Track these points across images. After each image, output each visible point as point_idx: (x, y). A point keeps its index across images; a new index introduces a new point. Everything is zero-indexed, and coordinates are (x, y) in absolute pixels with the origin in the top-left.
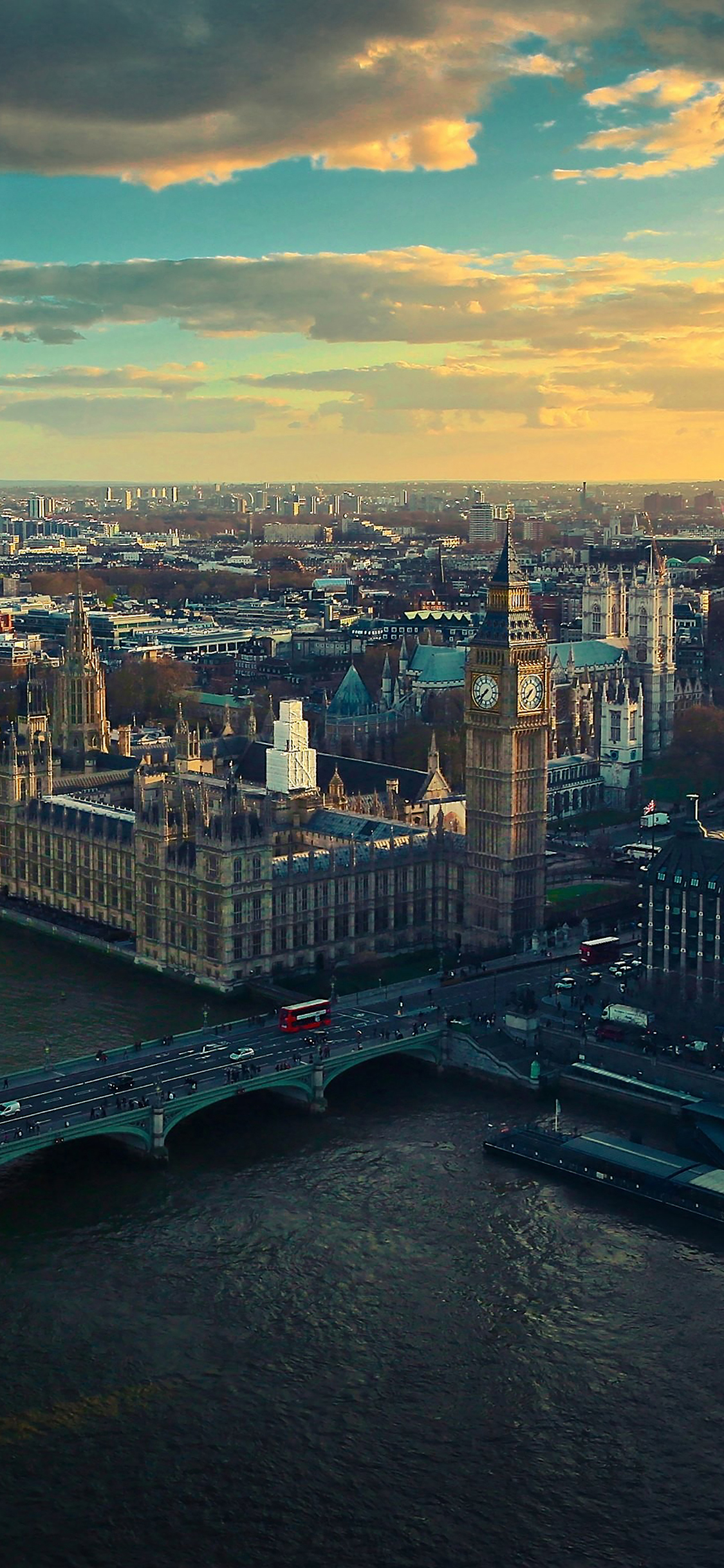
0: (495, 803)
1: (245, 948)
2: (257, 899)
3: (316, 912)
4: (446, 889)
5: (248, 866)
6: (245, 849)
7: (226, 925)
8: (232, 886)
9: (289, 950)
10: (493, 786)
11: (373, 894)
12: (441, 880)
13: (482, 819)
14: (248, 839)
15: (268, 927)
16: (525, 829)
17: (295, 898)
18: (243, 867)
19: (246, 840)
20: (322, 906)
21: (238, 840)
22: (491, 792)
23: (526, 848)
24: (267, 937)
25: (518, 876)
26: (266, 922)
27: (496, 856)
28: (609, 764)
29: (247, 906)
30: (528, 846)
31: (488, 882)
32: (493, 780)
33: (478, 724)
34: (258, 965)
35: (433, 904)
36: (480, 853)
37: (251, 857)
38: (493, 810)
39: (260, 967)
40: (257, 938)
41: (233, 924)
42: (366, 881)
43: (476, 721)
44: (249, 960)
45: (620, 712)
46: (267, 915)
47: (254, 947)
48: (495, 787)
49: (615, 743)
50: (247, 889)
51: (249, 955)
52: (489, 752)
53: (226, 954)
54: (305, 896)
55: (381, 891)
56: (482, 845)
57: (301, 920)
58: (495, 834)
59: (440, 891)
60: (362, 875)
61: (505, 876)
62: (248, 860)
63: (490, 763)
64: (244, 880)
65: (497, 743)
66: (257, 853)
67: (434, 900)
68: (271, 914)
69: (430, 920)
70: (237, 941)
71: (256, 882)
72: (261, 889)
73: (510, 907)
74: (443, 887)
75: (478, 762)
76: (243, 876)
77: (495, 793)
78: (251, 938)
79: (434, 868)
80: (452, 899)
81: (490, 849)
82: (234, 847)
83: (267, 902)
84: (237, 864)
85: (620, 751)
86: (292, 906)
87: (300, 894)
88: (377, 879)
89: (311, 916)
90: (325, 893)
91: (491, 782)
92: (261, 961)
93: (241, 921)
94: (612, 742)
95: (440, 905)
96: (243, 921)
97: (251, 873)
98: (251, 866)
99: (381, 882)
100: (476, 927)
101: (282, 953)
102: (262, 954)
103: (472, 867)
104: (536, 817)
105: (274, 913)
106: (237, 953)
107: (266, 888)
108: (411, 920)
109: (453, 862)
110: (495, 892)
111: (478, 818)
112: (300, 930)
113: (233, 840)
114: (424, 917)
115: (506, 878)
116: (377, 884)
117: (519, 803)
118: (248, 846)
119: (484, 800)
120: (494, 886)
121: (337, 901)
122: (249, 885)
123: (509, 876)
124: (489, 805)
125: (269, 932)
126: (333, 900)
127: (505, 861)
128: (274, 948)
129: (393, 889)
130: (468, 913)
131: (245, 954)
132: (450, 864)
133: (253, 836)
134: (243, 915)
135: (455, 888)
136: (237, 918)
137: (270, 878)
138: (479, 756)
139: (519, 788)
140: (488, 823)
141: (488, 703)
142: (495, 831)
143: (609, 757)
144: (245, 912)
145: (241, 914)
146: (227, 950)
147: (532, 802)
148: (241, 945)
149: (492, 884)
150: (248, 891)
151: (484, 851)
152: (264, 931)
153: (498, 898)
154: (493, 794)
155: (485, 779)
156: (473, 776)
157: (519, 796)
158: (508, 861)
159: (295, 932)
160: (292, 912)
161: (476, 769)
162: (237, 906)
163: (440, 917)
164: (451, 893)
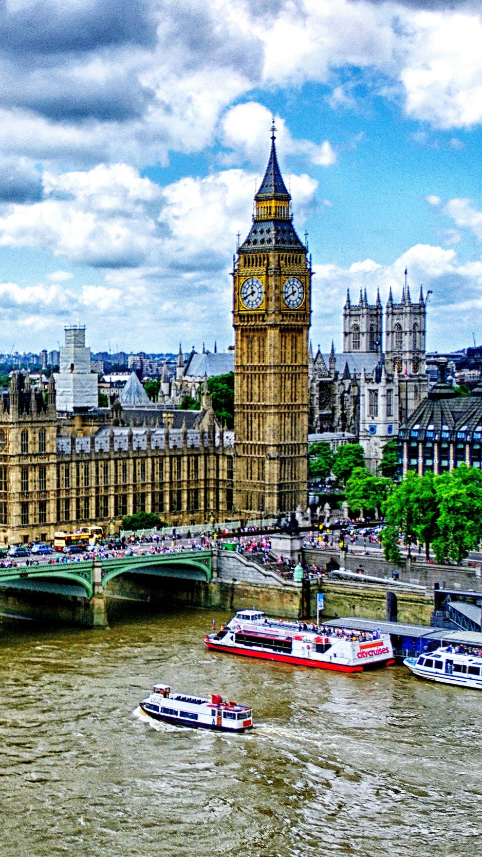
0: (261, 394)
1: (31, 515)
2: (43, 469)
3: (97, 489)
4: (217, 481)
5: (34, 438)
6: (32, 422)
7: (13, 490)
8: (19, 455)
9: (72, 521)
10: (259, 379)
11: (150, 477)
12: (212, 472)
13: (249, 411)
14: (35, 415)
15: (52, 497)
16: (288, 417)
17: (78, 474)
18: (30, 439)
19: (32, 415)
20: (103, 485)
21: (25, 413)
22: (257, 384)
23: (290, 437)
24: (51, 507)
25: (282, 461)
26: (51, 493)
27: (263, 443)
28: (368, 438)
29: (33, 475)
30: (291, 435)
31: (255, 467)
32: (259, 374)
33: (245, 324)
34: (44, 532)
35: (205, 493)
36: (247, 442)
37: (37, 430)
38: (259, 401)
39: (46, 534)
40: (43, 505)
41: (20, 490)
42: (143, 466)
43: (244, 321)
44: (37, 526)
45: (377, 390)
46: (51, 486)
47: (40, 514)
48: (261, 379)
49: (373, 418)
50: (33, 459)
51: (35, 521)
52: (256, 348)
53: (14, 518)
54: (87, 473)
55: (157, 477)
56: (249, 434)
57: (84, 495)
58: (261, 423)
59: (212, 482)
60: (140, 460)
61: (270, 459)
62: (35, 433)
63: (256, 358)
64: (30, 452)
65: (263, 340)
66: (43, 427)
67: (207, 490)
68: (55, 484)
69: (203, 508)
70: (25, 506)
71: (41, 454)
72: (46, 461)
73: (276, 487)
74: (214, 479)
75: (245, 359)
76: (30, 447)
77: (261, 385)
78: (37, 506)
79: (205, 461)
80: (222, 489)
81: (257, 437)
82: (21, 419)
83: (51, 472)
84: (24, 435)
85: (378, 426)
86: (74, 480)
87: (82, 471)
88: (153, 465)
89: (93, 492)
90: (106, 472)
91: (257, 376)
92: (47, 528)
93: (27, 489)
94: (371, 418)
95: (212, 495)
96: (30, 490)
97: (37, 446)
98: (37, 439)
99: (157, 467)
100: (245, 511)
101: (66, 523)
102: (47, 522)
103: (240, 457)
104: (299, 408)
105: (58, 485)
106: (25, 519)
107: (51, 461)
108: (185, 506)
109: (224, 455)
110: (262, 476)
111: (245, 411)
112: (82, 504)
113: (20, 413)
114: (197, 505)
115: (272, 461)
116: (153, 469)
117: (283, 394)
118: (34, 419)
119: (251, 393)
120: (261, 471)
121: (116, 481)
122: (35, 455)
123: (274, 459)
124: (256, 398)
125: (53, 501)
126: (113, 479)
127: (270, 445)
128: (58, 518)
129: (168, 475)
130: (237, 499)
131: (31, 520)
132: (221, 457)
133: (38, 411)
134: (30, 484)
135: (225, 478)
136: (25, 486)
137: (55, 451)
138: (246, 355)
139: (283, 380)
140: (255, 413)
141: (254, 303)
142: (261, 420)
143: (367, 431)
144: (31, 481)
145: (27, 482)
146: (14, 514)
147: (295, 395)
148: (28, 512)
149: (259, 469)
150: (35, 461)
151: (251, 440)
152: (49, 501)
153: (264, 480)
154: (259, 387)
155: (252, 374)
156: (241, 373)
157: (283, 387)
158: (274, 446)
159: (78, 506)
160: (75, 486)
161: (244, 366)
162: (25, 474)
163: (212, 507)
164: (221, 483)
